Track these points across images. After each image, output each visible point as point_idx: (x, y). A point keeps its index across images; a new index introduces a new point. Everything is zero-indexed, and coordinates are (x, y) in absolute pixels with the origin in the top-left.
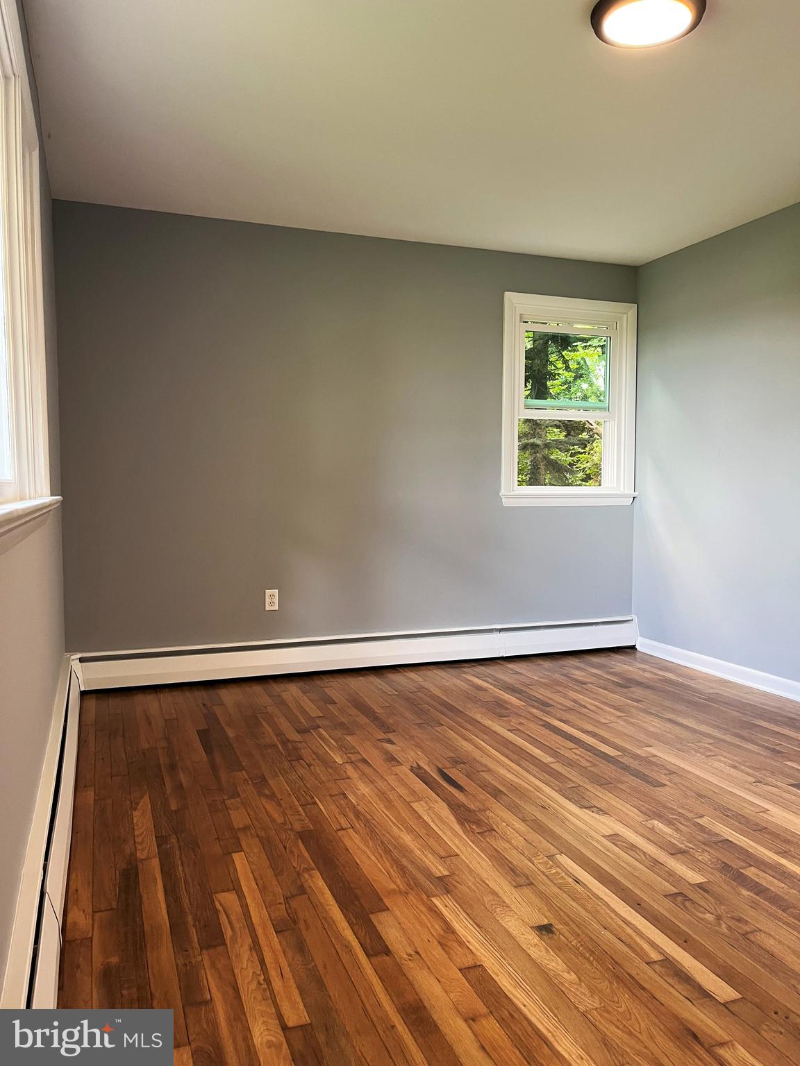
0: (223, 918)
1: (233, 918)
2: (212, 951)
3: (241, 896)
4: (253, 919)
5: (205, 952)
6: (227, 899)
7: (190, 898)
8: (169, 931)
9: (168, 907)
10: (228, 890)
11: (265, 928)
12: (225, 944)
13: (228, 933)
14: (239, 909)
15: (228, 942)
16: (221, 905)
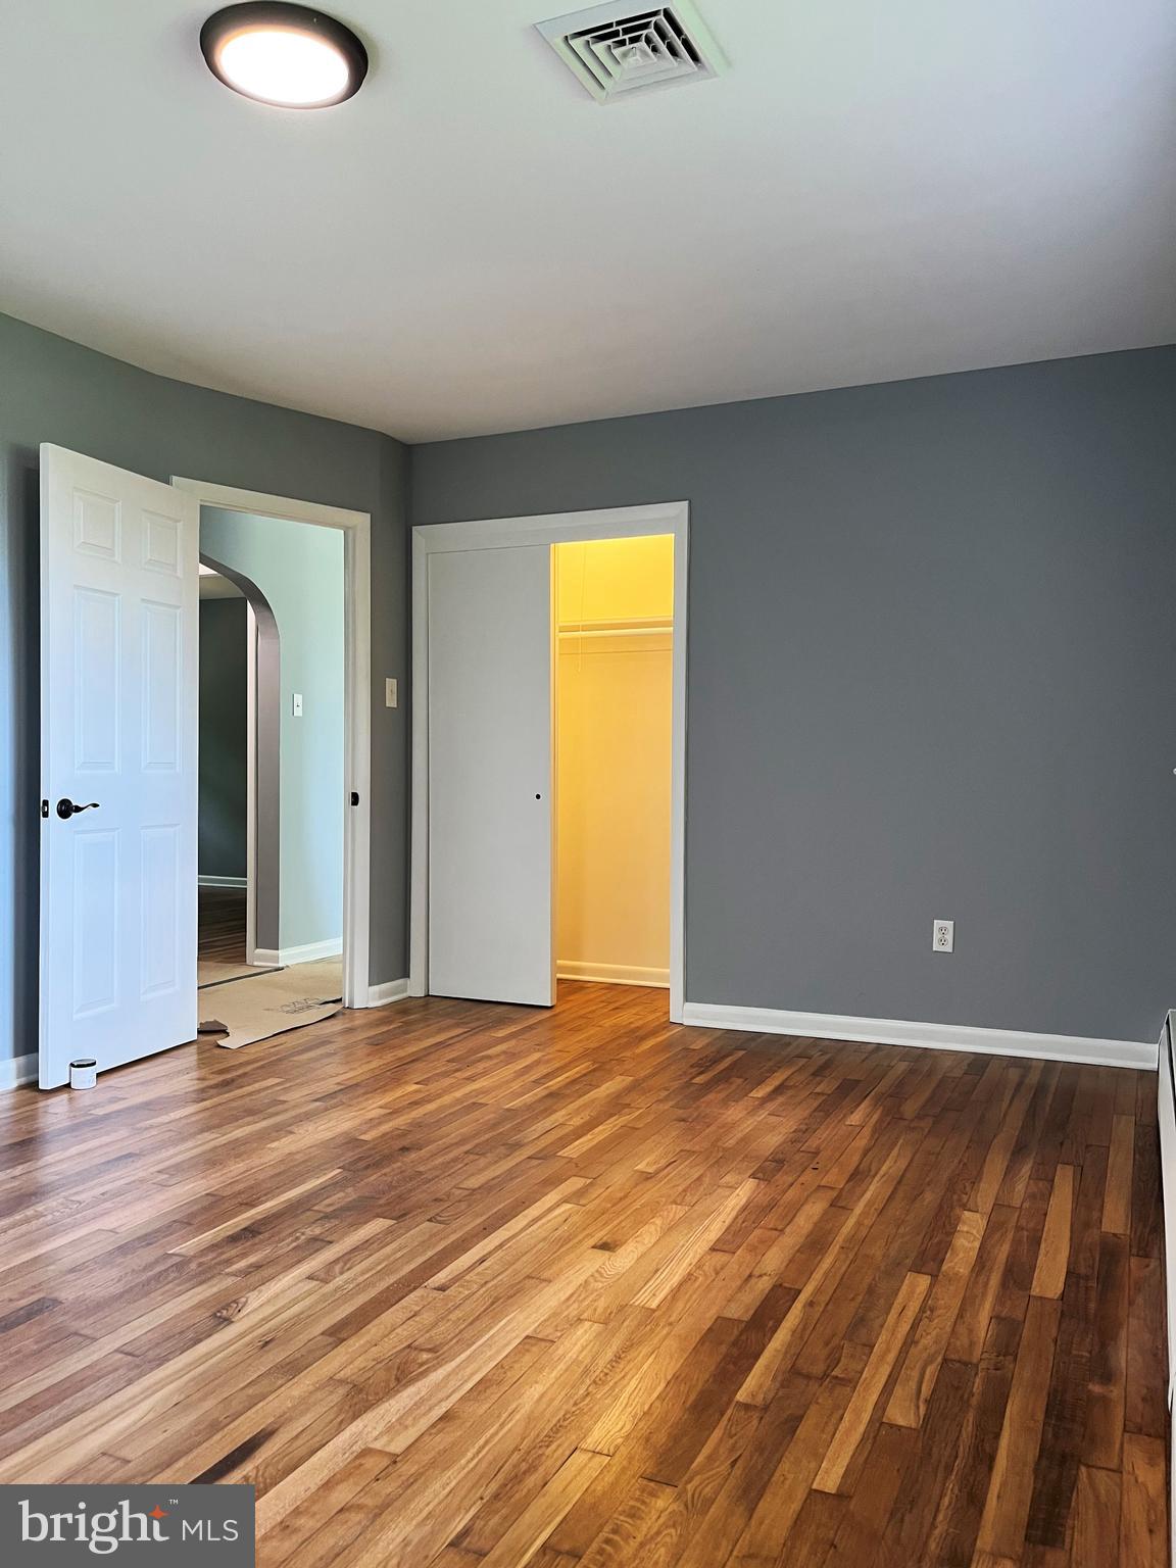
0: (926, 1391)
1: (913, 1385)
2: (965, 1358)
3: (881, 1406)
4: (887, 1373)
5: (975, 1361)
6: (903, 1414)
7: (958, 1438)
8: (1010, 1402)
9: (997, 1436)
10: (892, 1426)
11: (882, 1357)
12: (945, 1360)
13: (931, 1371)
14: (898, 1391)
15: (940, 1359)
16: (918, 1407)
